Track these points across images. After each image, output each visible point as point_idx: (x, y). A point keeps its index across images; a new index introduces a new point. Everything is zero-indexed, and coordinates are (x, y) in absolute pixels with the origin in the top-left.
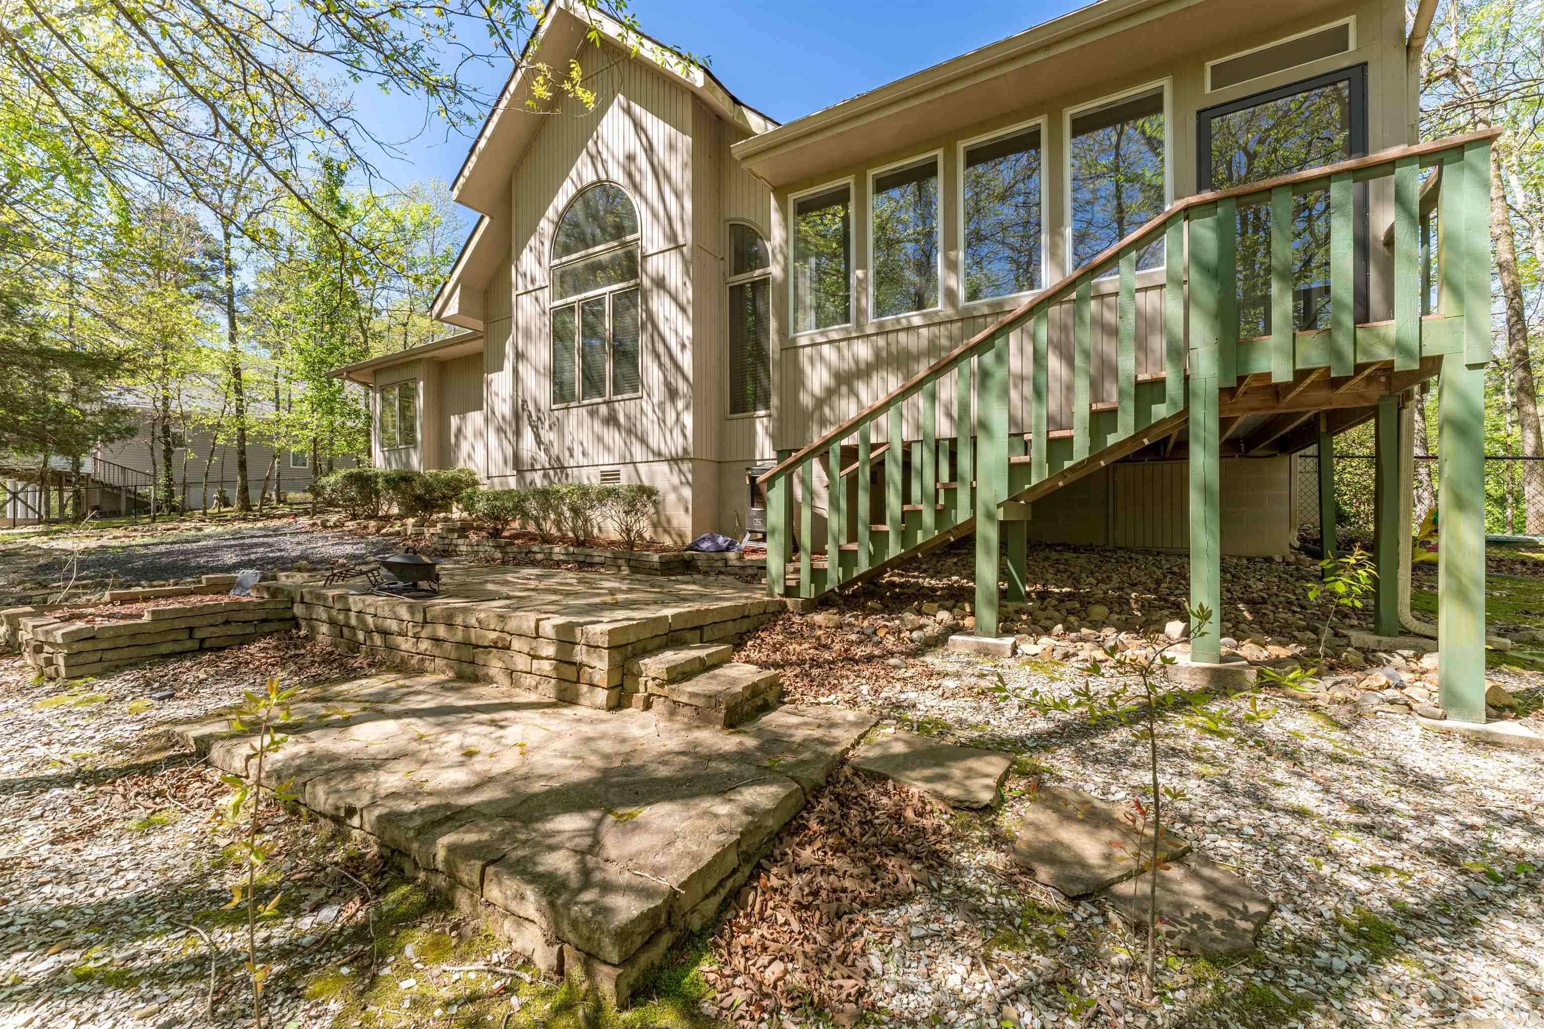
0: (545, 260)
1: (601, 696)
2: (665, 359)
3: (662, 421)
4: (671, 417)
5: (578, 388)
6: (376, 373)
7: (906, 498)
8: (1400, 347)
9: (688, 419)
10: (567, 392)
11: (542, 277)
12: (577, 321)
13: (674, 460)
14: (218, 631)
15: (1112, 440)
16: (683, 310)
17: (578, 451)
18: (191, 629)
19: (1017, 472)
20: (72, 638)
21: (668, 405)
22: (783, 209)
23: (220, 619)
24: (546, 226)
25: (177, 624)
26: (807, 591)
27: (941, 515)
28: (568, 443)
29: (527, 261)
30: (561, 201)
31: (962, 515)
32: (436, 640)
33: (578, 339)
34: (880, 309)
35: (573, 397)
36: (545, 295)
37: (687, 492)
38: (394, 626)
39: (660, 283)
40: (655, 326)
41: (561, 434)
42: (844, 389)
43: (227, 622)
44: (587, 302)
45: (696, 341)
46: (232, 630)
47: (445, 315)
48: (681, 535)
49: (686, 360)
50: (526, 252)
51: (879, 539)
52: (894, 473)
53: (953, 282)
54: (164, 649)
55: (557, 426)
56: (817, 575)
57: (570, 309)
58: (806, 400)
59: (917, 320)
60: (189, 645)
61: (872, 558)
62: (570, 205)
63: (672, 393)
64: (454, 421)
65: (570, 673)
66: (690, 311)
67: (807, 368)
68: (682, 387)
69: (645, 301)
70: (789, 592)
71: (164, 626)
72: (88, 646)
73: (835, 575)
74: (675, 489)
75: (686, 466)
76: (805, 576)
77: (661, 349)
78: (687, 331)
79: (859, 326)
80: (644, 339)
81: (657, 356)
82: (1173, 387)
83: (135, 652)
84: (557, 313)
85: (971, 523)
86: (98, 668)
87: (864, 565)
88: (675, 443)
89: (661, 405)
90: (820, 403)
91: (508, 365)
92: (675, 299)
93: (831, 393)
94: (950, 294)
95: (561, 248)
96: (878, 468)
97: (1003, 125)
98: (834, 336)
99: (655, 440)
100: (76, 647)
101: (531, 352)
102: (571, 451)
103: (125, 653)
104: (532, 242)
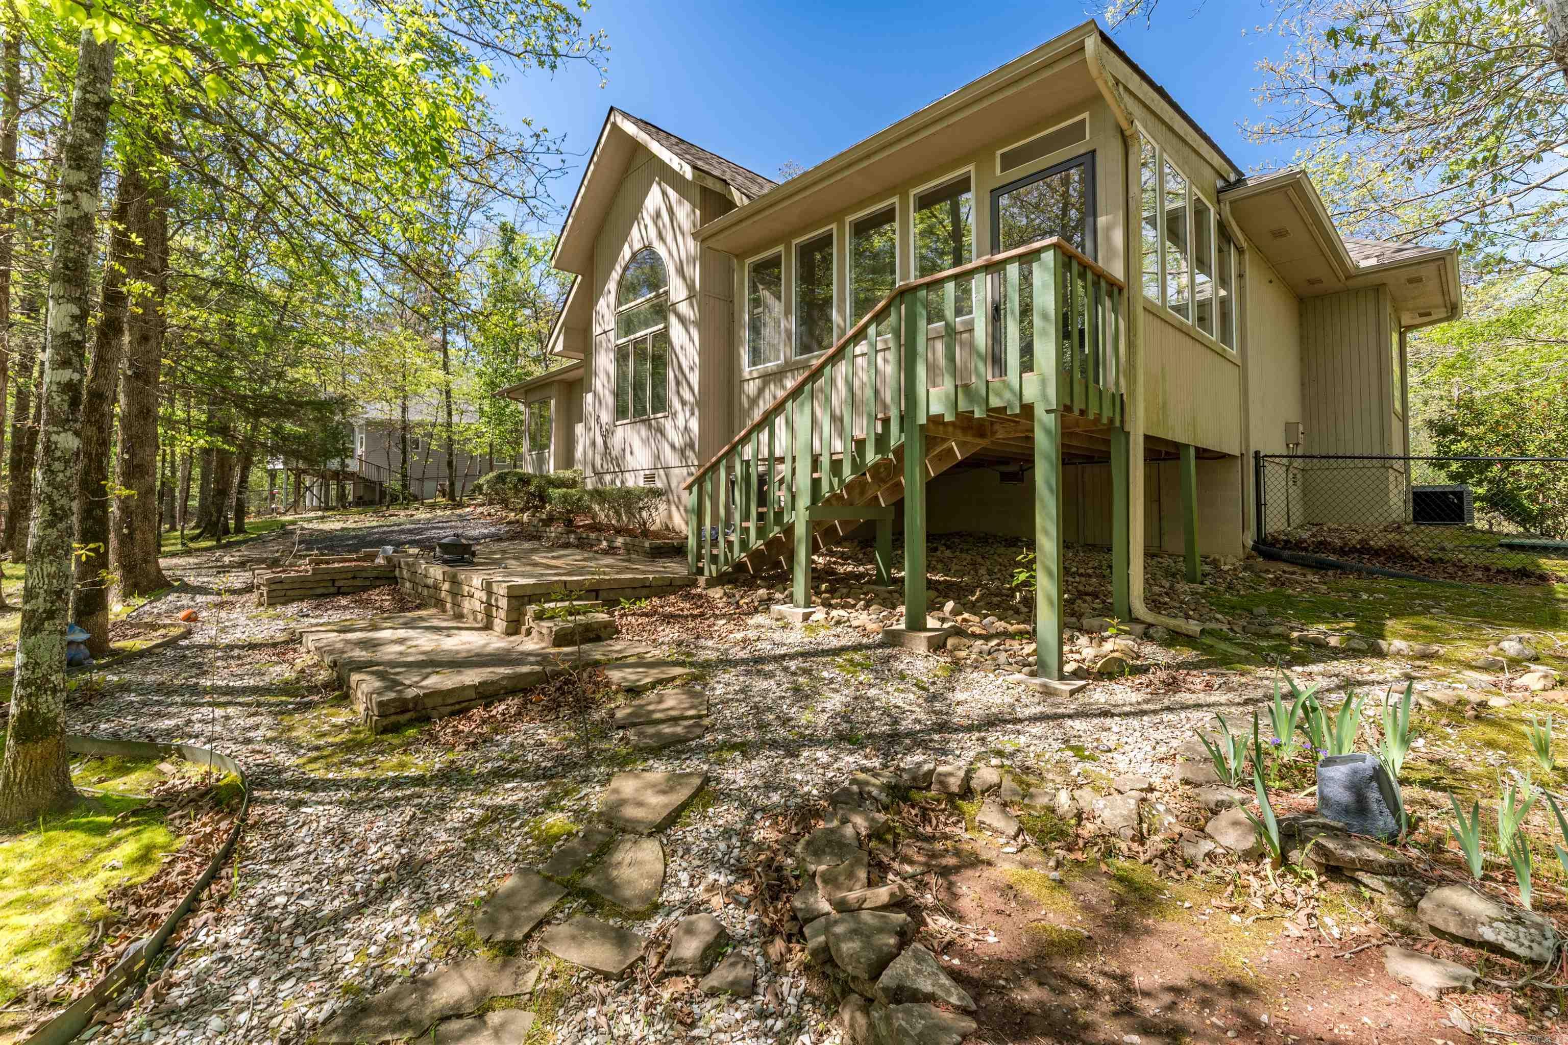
0: (613, 308)
6: (526, 392)
11: (610, 322)
14: (350, 583)
18: (333, 581)
20: (270, 582)
22: (741, 273)
23: (350, 575)
25: (326, 577)
30: (621, 265)
36: (612, 335)
43: (354, 578)
44: (638, 341)
46: (358, 582)
54: (319, 591)
60: (332, 590)
62: (626, 268)
71: (318, 578)
72: (279, 586)
79: (787, 363)
83: (302, 592)
84: (620, 349)
86: (282, 600)
95: (621, 299)
97: (874, 203)
98: (772, 370)
100: (273, 587)
103: (297, 592)
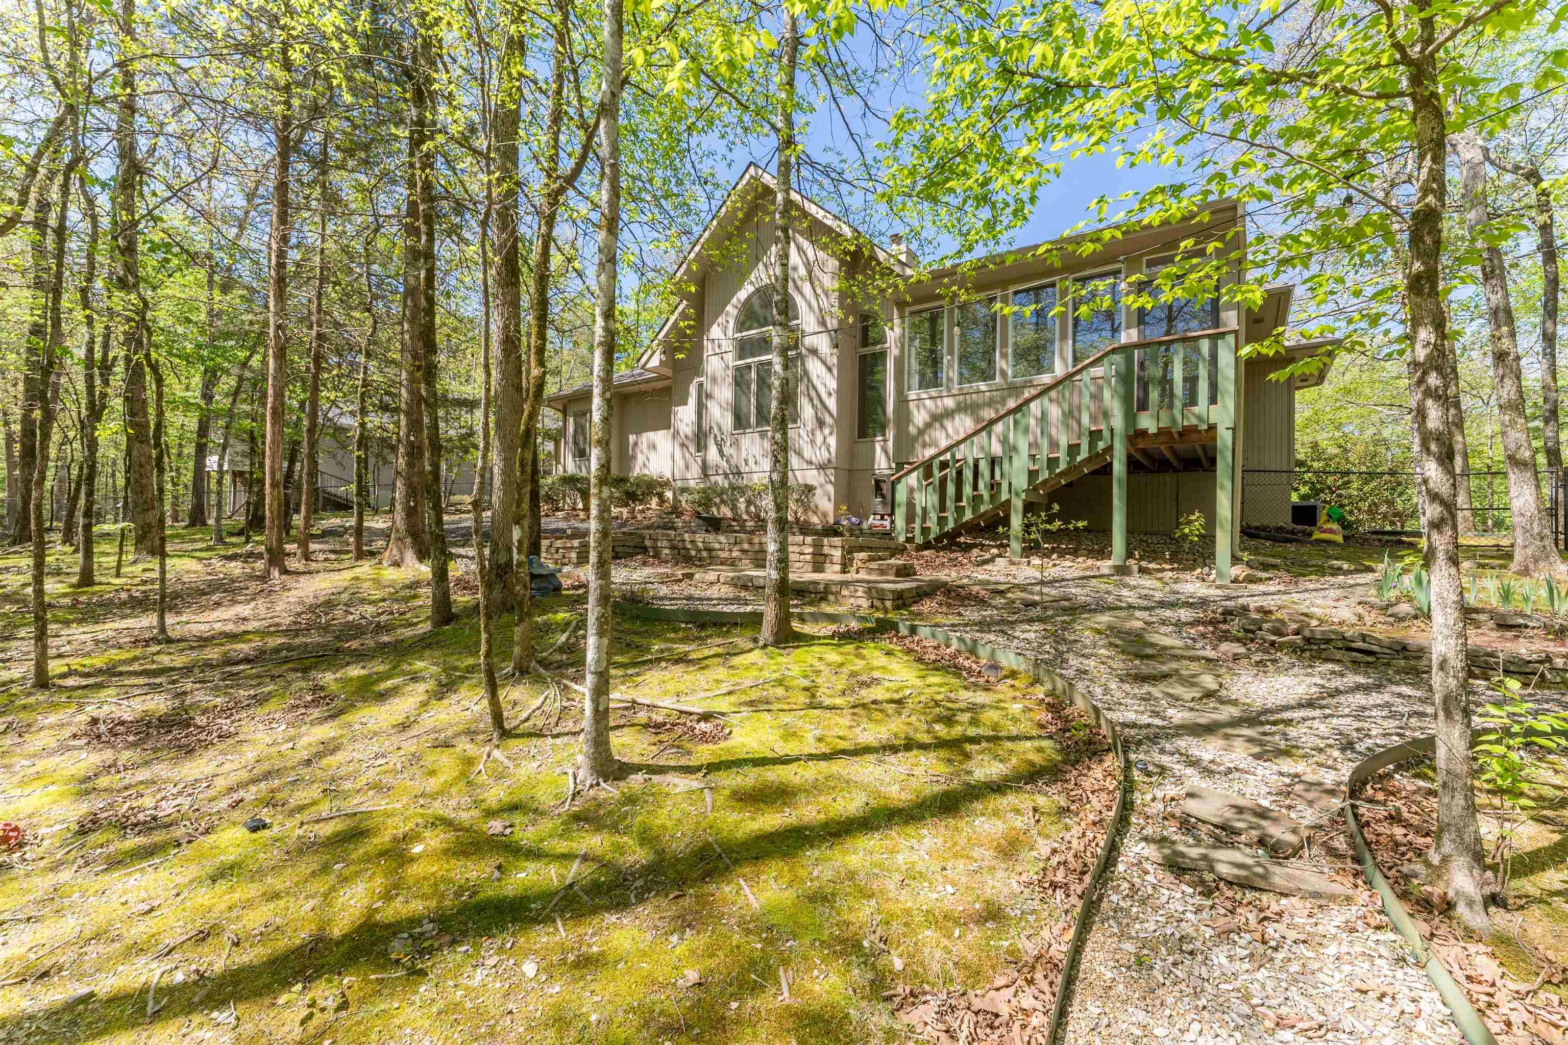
0: (730, 333)
1: (838, 568)
2: (816, 401)
3: (813, 442)
4: (819, 439)
5: (753, 420)
7: (975, 487)
8: (1199, 418)
9: (832, 441)
10: (744, 422)
11: (727, 345)
12: (753, 375)
13: (821, 467)
15: (1079, 459)
16: (830, 369)
17: (751, 462)
19: (1032, 474)
21: (818, 433)
22: (902, 317)
24: (731, 310)
26: (919, 540)
27: (992, 497)
28: (744, 455)
29: (715, 332)
30: (742, 295)
31: (1004, 497)
32: (743, 551)
33: (754, 387)
34: (962, 379)
35: (749, 426)
36: (729, 357)
37: (830, 488)
38: (717, 546)
39: (814, 352)
40: (809, 380)
41: (739, 449)
42: (937, 425)
44: (762, 364)
45: (839, 392)
47: (648, 366)
48: (825, 515)
49: (832, 403)
50: (715, 327)
51: (960, 510)
52: (968, 474)
53: (1004, 366)
55: (736, 444)
56: (925, 531)
57: (749, 367)
58: (913, 430)
59: (983, 386)
61: (956, 521)
62: (749, 298)
63: (821, 424)
64: (632, 438)
65: (821, 559)
66: (835, 372)
67: (915, 412)
68: (829, 420)
69: (803, 364)
70: (909, 540)
73: (935, 530)
74: (822, 486)
75: (830, 472)
76: (917, 531)
77: (813, 394)
78: (833, 385)
79: (949, 389)
80: (801, 388)
81: (811, 400)
82: (1106, 434)
84: (738, 369)
85: (1008, 501)
87: (951, 525)
88: (822, 456)
89: (813, 431)
90: (921, 432)
91: (692, 401)
92: (824, 362)
93: (928, 425)
94: (1004, 374)
95: (741, 326)
96: (960, 473)
98: (934, 394)
99: (807, 453)
101: (716, 392)
102: (746, 461)
104: (720, 320)
